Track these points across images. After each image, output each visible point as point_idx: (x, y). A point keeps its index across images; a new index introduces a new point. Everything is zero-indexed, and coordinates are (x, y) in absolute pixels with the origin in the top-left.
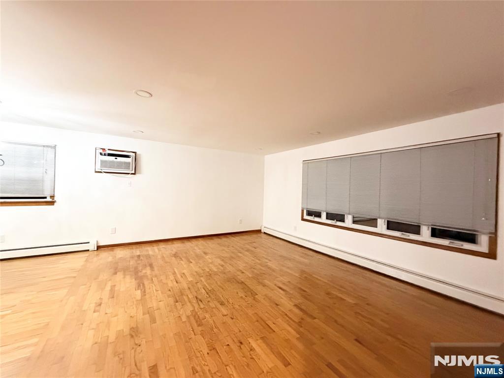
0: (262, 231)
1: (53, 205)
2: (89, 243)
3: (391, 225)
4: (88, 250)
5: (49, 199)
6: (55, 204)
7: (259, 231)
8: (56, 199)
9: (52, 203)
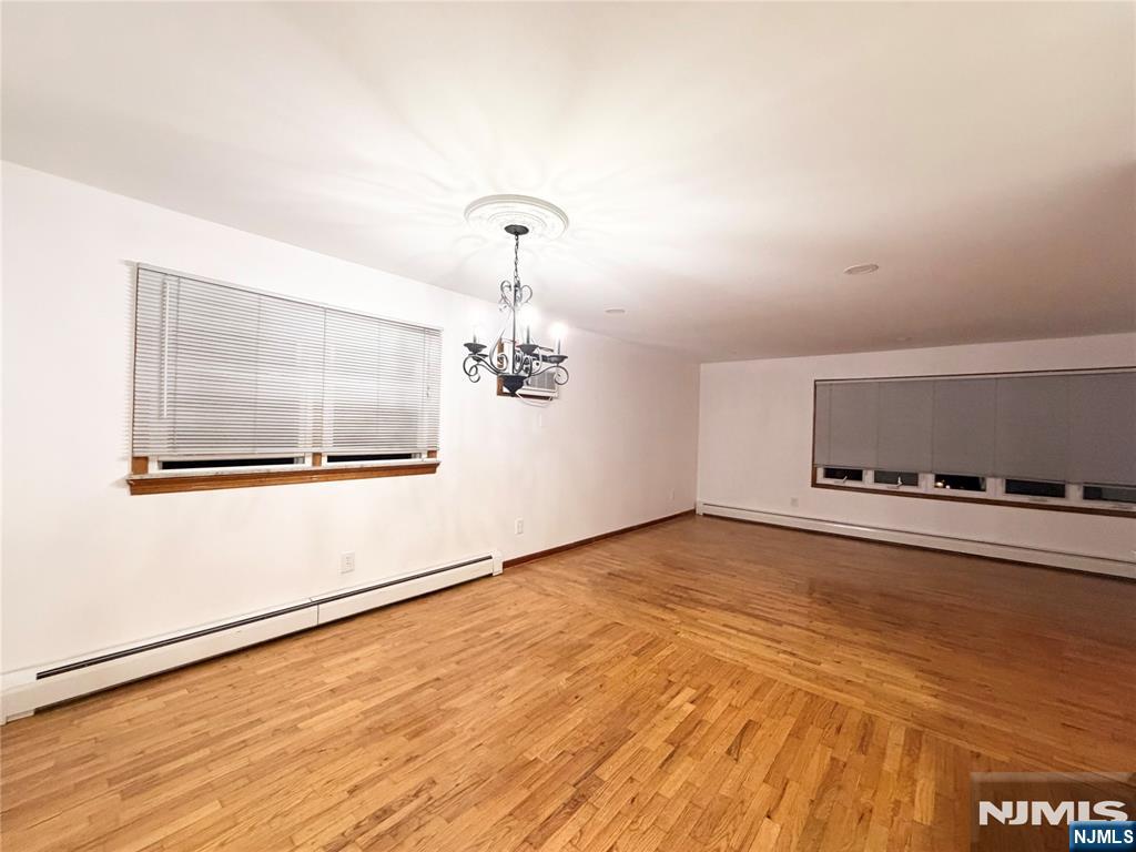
0: (700, 511)
1: (434, 472)
2: (490, 558)
3: (1013, 486)
4: (490, 575)
5: (425, 460)
6: (438, 469)
7: (691, 513)
8: (439, 457)
9: (431, 468)
